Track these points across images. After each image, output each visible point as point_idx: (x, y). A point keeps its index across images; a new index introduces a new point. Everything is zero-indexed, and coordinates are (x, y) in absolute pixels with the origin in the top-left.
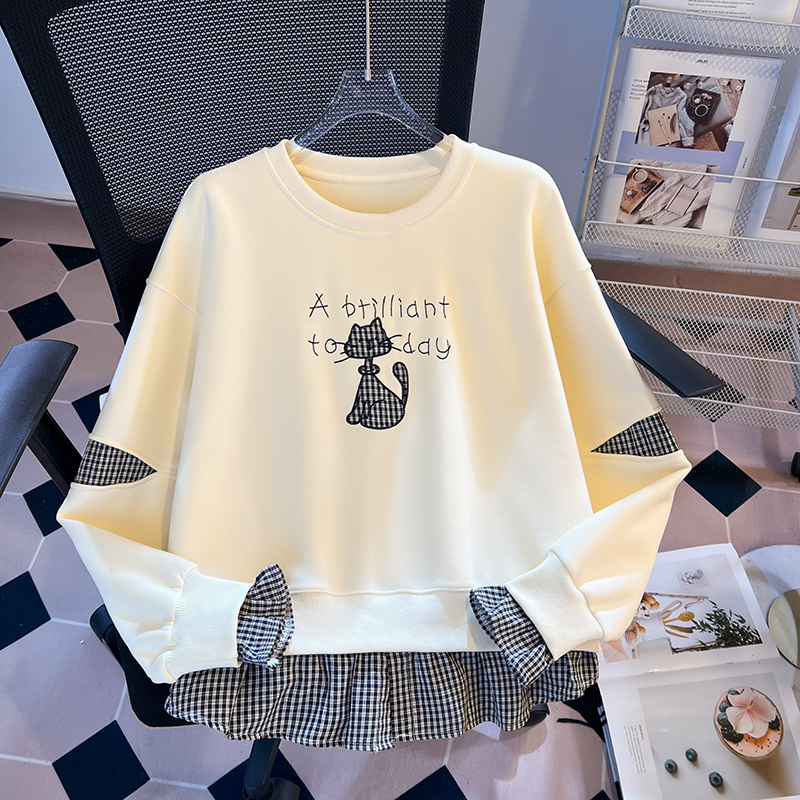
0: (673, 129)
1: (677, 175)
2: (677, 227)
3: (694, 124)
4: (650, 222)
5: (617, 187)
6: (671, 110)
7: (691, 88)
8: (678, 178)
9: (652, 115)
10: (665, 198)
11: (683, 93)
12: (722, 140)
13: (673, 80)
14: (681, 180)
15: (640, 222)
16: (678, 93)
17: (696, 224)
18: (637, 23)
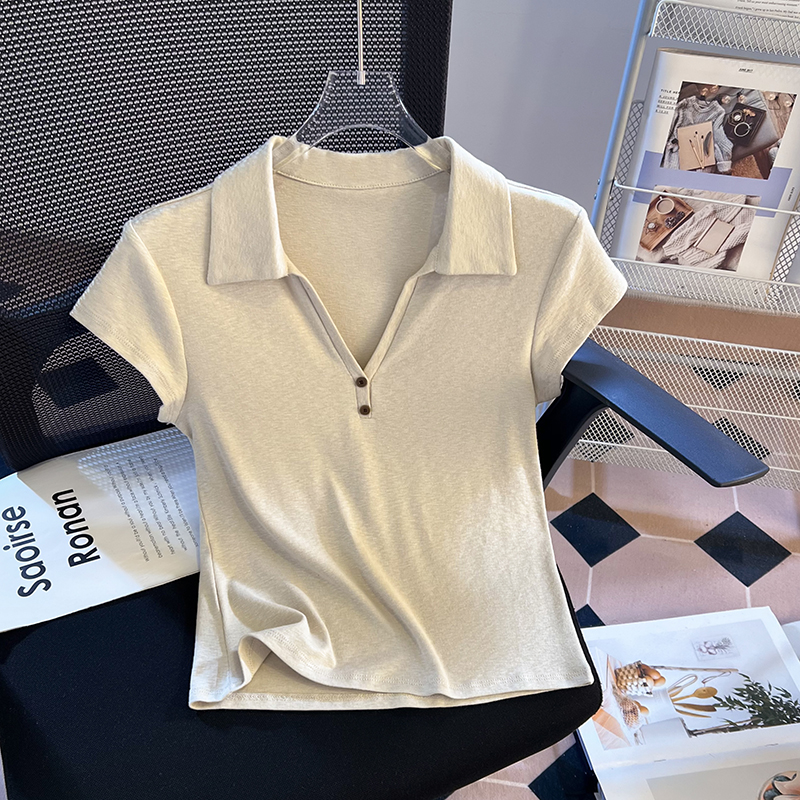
0: (707, 151)
1: (710, 206)
2: (708, 269)
3: (732, 145)
4: (675, 262)
5: (637, 217)
6: (705, 128)
7: (731, 102)
8: (711, 210)
9: (683, 134)
10: (694, 233)
11: (720, 108)
12: (765, 166)
13: (709, 93)
14: (715, 212)
15: (664, 260)
16: (714, 108)
17: (730, 265)
18: (667, 20)
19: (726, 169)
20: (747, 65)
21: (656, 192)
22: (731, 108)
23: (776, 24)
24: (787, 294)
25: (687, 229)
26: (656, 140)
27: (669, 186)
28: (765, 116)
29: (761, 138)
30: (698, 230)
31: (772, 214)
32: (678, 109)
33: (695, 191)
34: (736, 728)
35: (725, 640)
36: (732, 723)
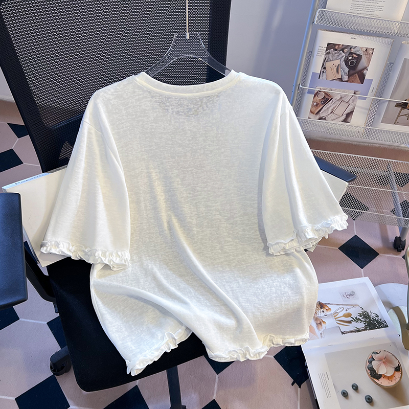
0: (338, 72)
1: (339, 95)
2: (339, 122)
3: (348, 70)
4: (325, 119)
5: (309, 100)
6: (337, 62)
7: (347, 52)
9: (327, 65)
10: (332, 107)
11: (343, 54)
12: (362, 78)
13: (338, 47)
14: (341, 98)
15: (320, 119)
16: (341, 54)
17: (348, 120)
18: (321, 17)
19: (346, 80)
20: (354, 36)
21: (317, 89)
22: (348, 54)
23: (365, 19)
24: (371, 132)
25: (330, 105)
26: (316, 67)
27: (322, 87)
28: (361, 58)
29: (360, 67)
30: (334, 105)
31: (365, 99)
32: (326, 54)
33: (333, 89)
34: (359, 331)
35: (352, 292)
36: (358, 329)
